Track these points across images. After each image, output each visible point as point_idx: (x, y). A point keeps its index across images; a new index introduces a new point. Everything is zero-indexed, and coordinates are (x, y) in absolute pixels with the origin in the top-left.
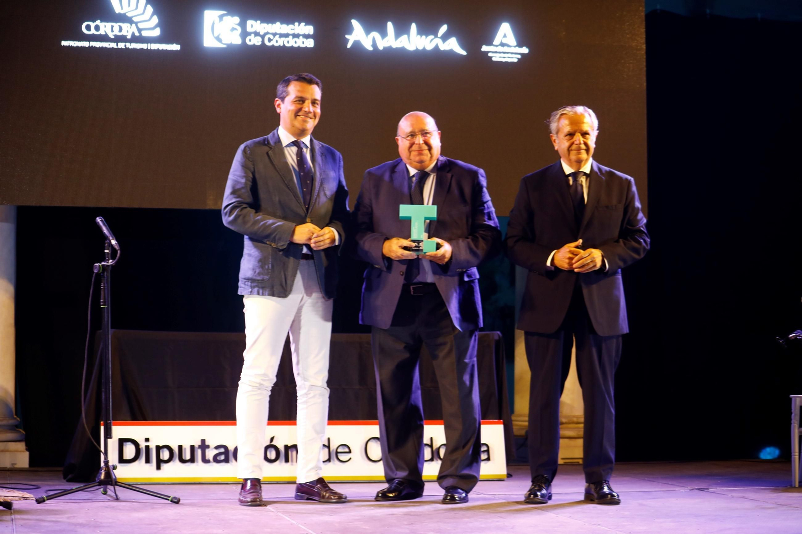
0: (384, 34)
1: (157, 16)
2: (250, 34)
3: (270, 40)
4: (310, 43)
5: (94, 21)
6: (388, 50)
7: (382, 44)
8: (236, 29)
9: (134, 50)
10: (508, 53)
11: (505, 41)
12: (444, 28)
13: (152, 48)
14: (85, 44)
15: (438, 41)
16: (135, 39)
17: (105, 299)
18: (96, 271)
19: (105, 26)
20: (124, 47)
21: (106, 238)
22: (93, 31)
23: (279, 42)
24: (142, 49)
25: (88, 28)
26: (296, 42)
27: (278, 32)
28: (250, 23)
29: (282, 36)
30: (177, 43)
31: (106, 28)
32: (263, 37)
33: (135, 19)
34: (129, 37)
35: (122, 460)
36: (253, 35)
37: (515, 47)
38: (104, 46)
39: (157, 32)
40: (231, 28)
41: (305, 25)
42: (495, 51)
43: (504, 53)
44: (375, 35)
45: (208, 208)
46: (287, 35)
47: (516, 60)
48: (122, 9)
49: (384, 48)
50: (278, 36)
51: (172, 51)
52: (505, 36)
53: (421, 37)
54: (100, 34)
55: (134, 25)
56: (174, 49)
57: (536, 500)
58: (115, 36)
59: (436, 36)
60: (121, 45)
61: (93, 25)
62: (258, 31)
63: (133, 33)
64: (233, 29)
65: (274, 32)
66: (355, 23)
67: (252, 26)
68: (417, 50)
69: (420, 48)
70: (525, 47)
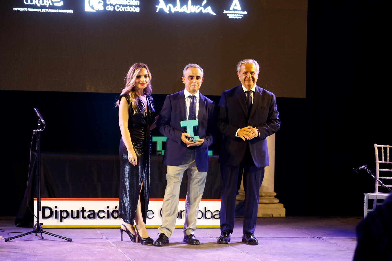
0: (175, 5)
2: (108, 5)
3: (118, 8)
4: (138, 10)
6: (177, 13)
7: (174, 10)
8: (101, 2)
9: (50, 12)
10: (237, 14)
11: (236, 8)
12: (205, 2)
13: (59, 12)
14: (25, 9)
15: (202, 8)
16: (50, 7)
17: (38, 146)
18: (34, 133)
20: (45, 11)
21: (39, 118)
22: (29, 3)
23: (122, 9)
24: (54, 12)
25: (27, 1)
26: (131, 9)
27: (122, 4)
29: (124, 6)
30: (72, 10)
31: (36, 1)
32: (114, 6)
34: (47, 6)
35: (44, 217)
36: (109, 5)
37: (240, 11)
38: (35, 11)
39: (61, 4)
40: (98, 2)
42: (230, 13)
43: (235, 14)
44: (170, 5)
46: (126, 6)
47: (241, 18)
49: (175, 12)
50: (122, 6)
51: (69, 13)
52: (236, 5)
53: (193, 6)
54: (33, 5)
56: (70, 12)
57: (222, 242)
58: (41, 5)
59: (201, 6)
60: (44, 10)
62: (112, 3)
63: (50, 4)
65: (120, 4)
67: (109, 1)
68: (191, 13)
69: (193, 12)
70: (245, 11)
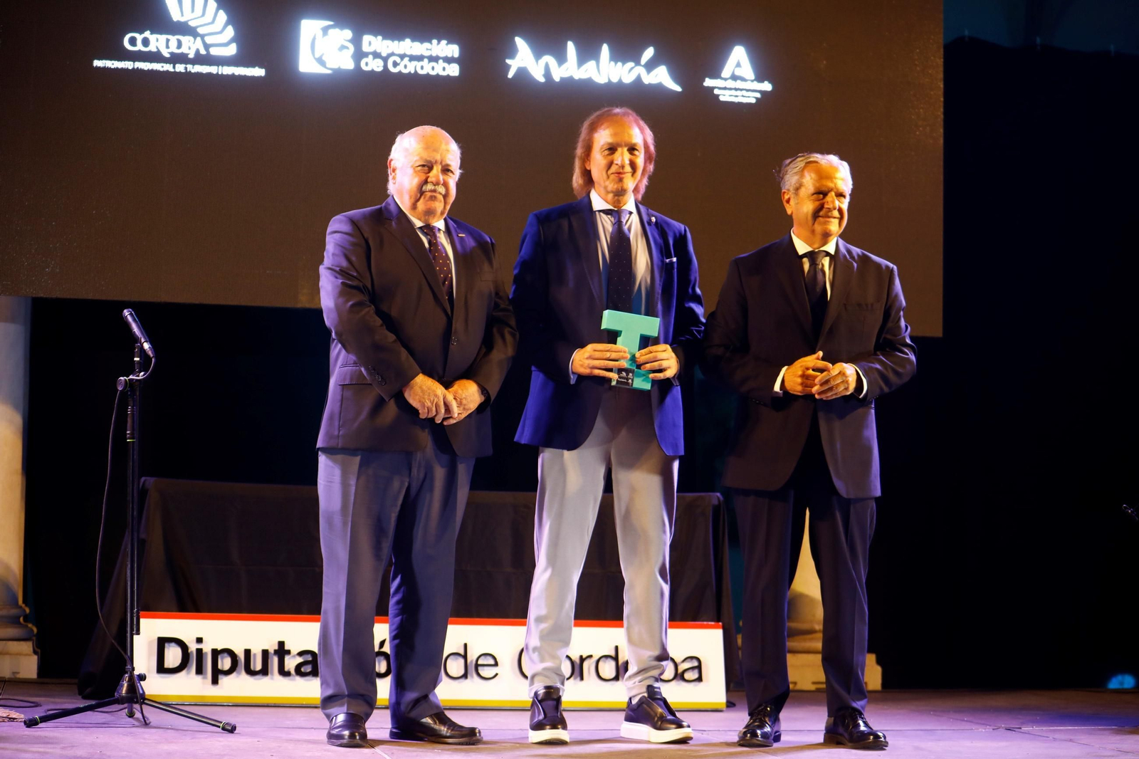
0: (561, 58)
1: (233, 26)
2: (366, 55)
3: (395, 64)
4: (454, 70)
5: (141, 32)
6: (568, 83)
7: (558, 73)
8: (347, 48)
9: (199, 75)
10: (741, 90)
11: (738, 72)
12: (649, 53)
13: (225, 73)
14: (128, 65)
15: (640, 70)
16: (200, 59)
17: (133, 430)
18: (120, 388)
19: (157, 40)
20: (183, 71)
21: (136, 340)
22: (139, 47)
23: (408, 67)
24: (210, 74)
25: (133, 42)
26: (433, 68)
27: (408, 53)
28: (367, 38)
29: (412, 58)
31: (159, 42)
32: (385, 60)
33: (200, 31)
34: (191, 56)
35: (161, 669)
36: (371, 57)
37: (752, 81)
38: (155, 68)
39: (232, 50)
40: (339, 46)
41: (447, 44)
42: (723, 86)
43: (736, 89)
44: (549, 59)
45: (299, 305)
46: (420, 58)
47: (753, 101)
48: (182, 15)
49: (562, 79)
50: (407, 59)
51: (253, 77)
52: (738, 65)
53: (616, 64)
54: (150, 52)
55: (199, 39)
56: (256, 75)
57: (754, 741)
58: (172, 54)
59: (638, 63)
60: (180, 68)
61: (139, 37)
62: (378, 51)
63: (198, 51)
64: (343, 47)
65: (402, 53)
66: (520, 42)
67: (370, 43)
68: (610, 83)
69: (615, 80)
70: (766, 82)
